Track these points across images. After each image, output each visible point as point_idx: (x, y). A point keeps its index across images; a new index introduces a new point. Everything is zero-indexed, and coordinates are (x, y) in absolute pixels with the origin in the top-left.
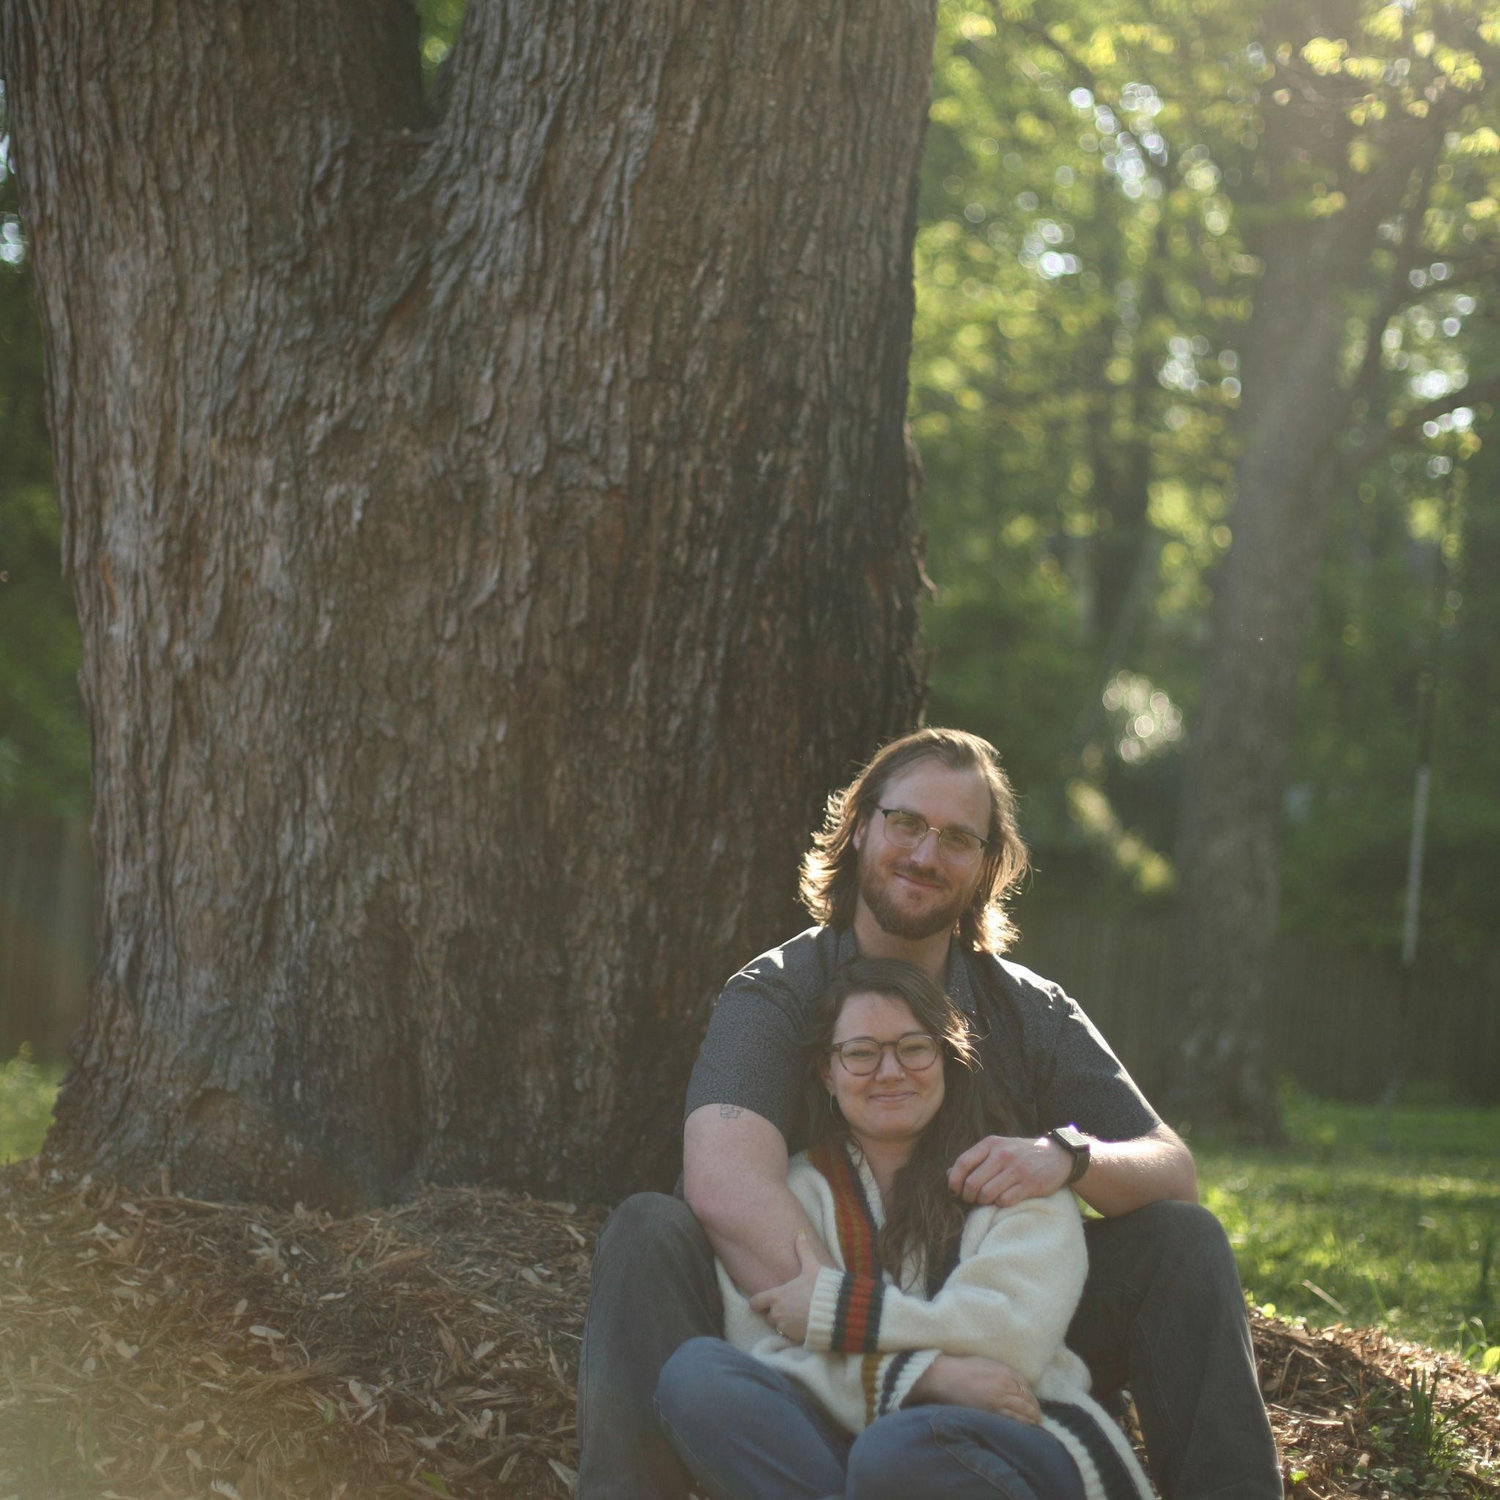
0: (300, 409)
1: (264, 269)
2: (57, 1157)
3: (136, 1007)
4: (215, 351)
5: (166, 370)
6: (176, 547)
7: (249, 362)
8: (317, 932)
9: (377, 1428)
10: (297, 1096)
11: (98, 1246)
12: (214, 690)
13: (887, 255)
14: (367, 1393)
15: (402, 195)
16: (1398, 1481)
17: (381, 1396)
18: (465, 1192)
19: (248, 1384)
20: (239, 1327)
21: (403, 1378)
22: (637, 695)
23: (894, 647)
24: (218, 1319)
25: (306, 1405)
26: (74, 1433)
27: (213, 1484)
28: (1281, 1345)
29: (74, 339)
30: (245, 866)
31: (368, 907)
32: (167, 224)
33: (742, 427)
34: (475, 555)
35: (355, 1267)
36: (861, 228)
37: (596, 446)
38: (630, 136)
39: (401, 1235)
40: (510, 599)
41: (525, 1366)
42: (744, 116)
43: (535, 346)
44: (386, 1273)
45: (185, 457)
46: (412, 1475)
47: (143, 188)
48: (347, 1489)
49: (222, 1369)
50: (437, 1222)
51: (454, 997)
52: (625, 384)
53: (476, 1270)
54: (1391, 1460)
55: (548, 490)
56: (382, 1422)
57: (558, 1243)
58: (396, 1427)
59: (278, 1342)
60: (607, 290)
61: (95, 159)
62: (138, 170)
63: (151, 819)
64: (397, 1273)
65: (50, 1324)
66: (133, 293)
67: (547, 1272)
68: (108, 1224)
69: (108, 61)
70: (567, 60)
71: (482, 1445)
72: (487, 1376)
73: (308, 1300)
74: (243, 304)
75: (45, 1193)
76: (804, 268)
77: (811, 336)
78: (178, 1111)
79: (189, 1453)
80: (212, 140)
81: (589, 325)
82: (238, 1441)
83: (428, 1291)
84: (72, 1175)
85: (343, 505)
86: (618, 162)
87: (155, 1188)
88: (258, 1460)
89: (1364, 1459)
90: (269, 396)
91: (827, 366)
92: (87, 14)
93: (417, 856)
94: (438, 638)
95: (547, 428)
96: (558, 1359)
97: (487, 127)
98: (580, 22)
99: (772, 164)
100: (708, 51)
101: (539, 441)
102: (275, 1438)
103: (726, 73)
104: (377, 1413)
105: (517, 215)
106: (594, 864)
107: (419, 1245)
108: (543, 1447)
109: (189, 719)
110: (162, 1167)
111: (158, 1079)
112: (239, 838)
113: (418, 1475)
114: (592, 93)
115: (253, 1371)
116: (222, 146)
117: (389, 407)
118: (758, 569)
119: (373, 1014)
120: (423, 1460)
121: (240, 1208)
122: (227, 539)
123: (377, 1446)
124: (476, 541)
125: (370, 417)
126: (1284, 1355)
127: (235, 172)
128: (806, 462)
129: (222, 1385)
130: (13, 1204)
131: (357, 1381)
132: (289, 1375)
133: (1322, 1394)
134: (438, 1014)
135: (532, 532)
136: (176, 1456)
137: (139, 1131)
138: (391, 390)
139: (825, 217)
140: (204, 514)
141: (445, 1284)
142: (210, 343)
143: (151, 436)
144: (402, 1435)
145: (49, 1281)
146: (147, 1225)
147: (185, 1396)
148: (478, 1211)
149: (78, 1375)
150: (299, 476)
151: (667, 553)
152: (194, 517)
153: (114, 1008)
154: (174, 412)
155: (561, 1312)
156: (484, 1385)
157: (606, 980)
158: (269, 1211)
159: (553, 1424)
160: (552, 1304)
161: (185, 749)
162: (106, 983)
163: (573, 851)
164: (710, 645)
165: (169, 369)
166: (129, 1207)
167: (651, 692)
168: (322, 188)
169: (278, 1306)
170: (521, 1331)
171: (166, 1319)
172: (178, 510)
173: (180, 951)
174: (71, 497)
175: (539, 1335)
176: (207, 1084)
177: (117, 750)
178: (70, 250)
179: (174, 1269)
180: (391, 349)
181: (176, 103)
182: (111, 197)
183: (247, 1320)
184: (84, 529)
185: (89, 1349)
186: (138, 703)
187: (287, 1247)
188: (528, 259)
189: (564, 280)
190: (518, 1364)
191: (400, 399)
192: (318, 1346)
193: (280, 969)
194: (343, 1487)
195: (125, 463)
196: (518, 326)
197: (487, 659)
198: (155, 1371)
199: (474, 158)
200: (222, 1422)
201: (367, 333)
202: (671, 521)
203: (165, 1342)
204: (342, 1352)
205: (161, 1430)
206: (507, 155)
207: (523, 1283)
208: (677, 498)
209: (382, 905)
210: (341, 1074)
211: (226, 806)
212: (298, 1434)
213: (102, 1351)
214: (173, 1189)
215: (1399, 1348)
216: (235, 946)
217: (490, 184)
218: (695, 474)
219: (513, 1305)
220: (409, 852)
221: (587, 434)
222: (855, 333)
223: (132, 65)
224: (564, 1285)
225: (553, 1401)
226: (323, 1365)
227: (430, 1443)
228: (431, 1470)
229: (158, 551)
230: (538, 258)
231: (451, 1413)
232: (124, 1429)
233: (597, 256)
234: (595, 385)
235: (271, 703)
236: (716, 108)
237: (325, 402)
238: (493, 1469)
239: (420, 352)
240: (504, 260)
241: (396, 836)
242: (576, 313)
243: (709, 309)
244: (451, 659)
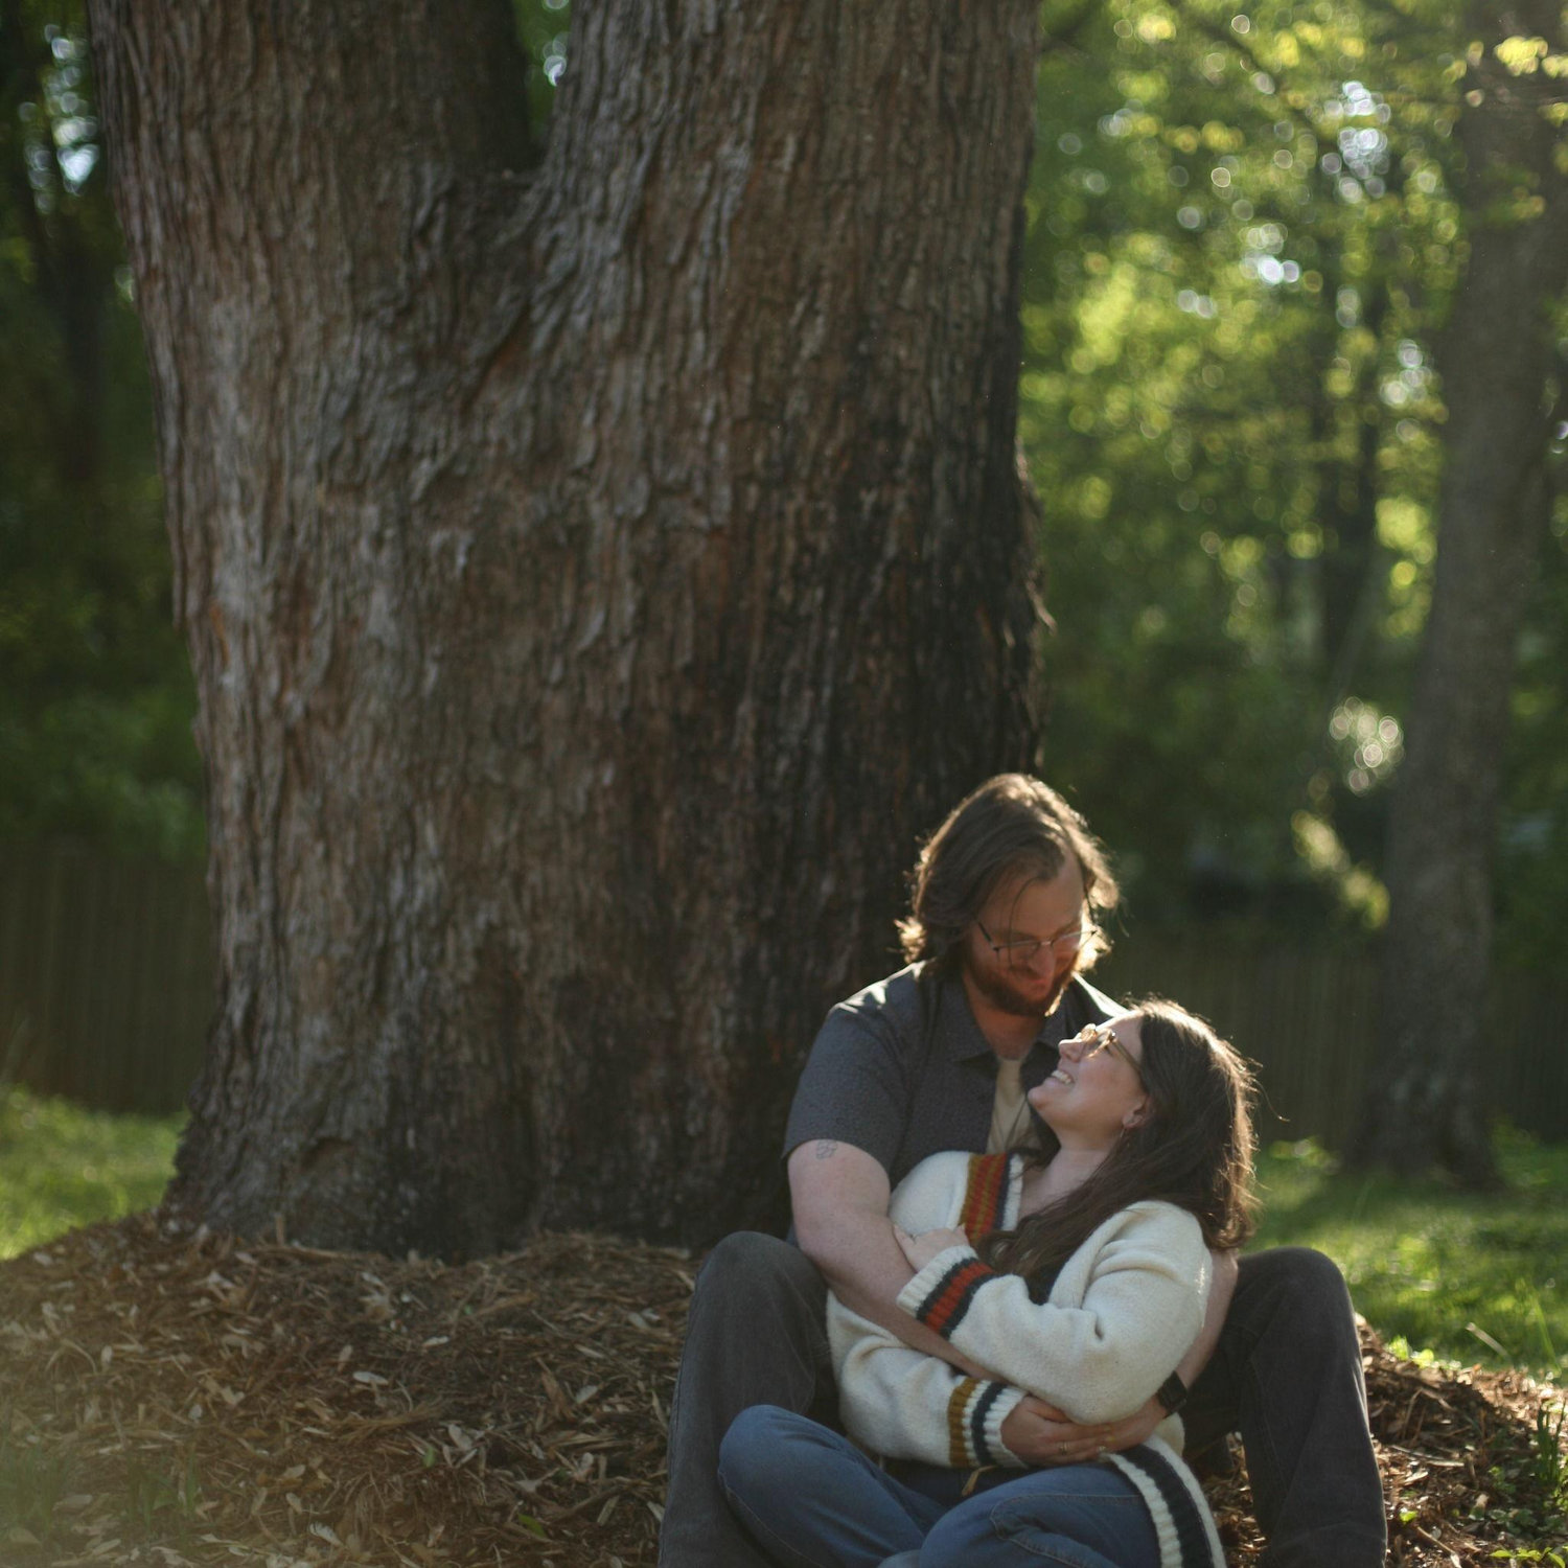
0: (404, 456)
1: (368, 315)
2: (175, 1208)
3: (252, 1056)
4: (320, 398)
5: (272, 420)
6: (285, 596)
7: (354, 409)
8: (429, 978)
9: (476, 1472)
10: (411, 1144)
11: (212, 1296)
12: (324, 738)
13: (991, 287)
14: (467, 1438)
15: (502, 239)
16: (1516, 1522)
17: (481, 1440)
18: (578, 1237)
19: (349, 1429)
20: (343, 1373)
21: (504, 1423)
22: (744, 738)
23: (1006, 683)
24: (324, 1365)
25: (406, 1449)
26: (177, 1478)
27: (312, 1527)
28: (1406, 1386)
29: (182, 390)
30: (357, 913)
31: (479, 953)
32: (270, 271)
33: (845, 465)
34: (579, 599)
35: (463, 1313)
36: (962, 261)
37: (699, 488)
38: (727, 174)
39: (511, 1281)
40: (615, 642)
41: (627, 1410)
42: (841, 152)
43: (636, 388)
44: (492, 1319)
45: (292, 506)
46: (510, 1518)
47: (246, 239)
48: (444, 1532)
49: (326, 1415)
50: (547, 1268)
51: (566, 1042)
52: (726, 424)
53: (583, 1315)
54: (1510, 1501)
55: (651, 532)
56: (482, 1466)
57: (668, 1287)
58: (497, 1471)
59: (382, 1387)
60: (707, 329)
61: (198, 208)
62: (241, 220)
63: (264, 868)
64: (503, 1319)
65: (160, 1373)
66: (238, 341)
67: (656, 1318)
68: (223, 1275)
69: (210, 110)
70: (663, 100)
71: (583, 1488)
72: (589, 1420)
73: (413, 1346)
74: (347, 351)
75: (162, 1243)
76: (905, 303)
77: (913, 372)
78: (293, 1160)
79: (290, 1497)
80: (314, 187)
81: (690, 364)
82: (337, 1485)
83: (532, 1336)
84: (190, 1225)
85: (447, 551)
86: (715, 200)
87: (271, 1238)
88: (357, 1504)
89: (1482, 1500)
90: (373, 443)
91: (931, 402)
92: (187, 66)
93: (527, 902)
94: (543, 683)
95: (649, 470)
96: (661, 1403)
97: (586, 169)
98: (675, 61)
99: (871, 200)
100: (802, 88)
101: (642, 485)
102: (373, 1482)
103: (821, 109)
104: (476, 1457)
105: (616, 257)
106: (704, 907)
107: (528, 1291)
108: (644, 1490)
109: (300, 768)
110: (279, 1217)
111: (274, 1129)
112: (351, 886)
113: (516, 1518)
114: (687, 132)
115: (354, 1415)
116: (323, 193)
117: (491, 452)
118: (864, 608)
119: (485, 1059)
120: (520, 1503)
121: (353, 1257)
122: (334, 587)
123: (474, 1488)
124: (581, 585)
125: (473, 463)
126: (1408, 1397)
127: (338, 218)
128: (910, 500)
129: (326, 1430)
130: (130, 1254)
131: (458, 1425)
132: (392, 1420)
133: (1447, 1435)
134: (550, 1061)
135: (636, 575)
136: (277, 1500)
137: (256, 1180)
138: (494, 434)
139: (926, 251)
140: (311, 563)
141: (551, 1329)
142: (315, 390)
143: (259, 485)
144: (502, 1479)
145: (161, 1330)
146: (261, 1274)
147: (288, 1441)
148: (590, 1257)
149: (185, 1422)
150: (404, 522)
151: (772, 593)
152: (302, 567)
153: (231, 1058)
154: (280, 461)
155: (665, 1357)
156: (587, 1429)
157: (717, 1024)
158: (380, 1257)
159: (654, 1468)
160: (656, 1347)
161: (296, 799)
162: (223, 1034)
163: (683, 894)
164: (816, 685)
165: (275, 419)
166: (245, 1257)
167: (759, 733)
168: (423, 234)
169: (383, 1352)
170: (624, 1376)
171: (272, 1366)
172: (286, 558)
173: (295, 1001)
174: (182, 548)
175: (642, 1380)
176: (323, 1133)
177: (231, 800)
178: (176, 300)
179: (283, 1317)
180: (493, 394)
181: (278, 148)
182: (215, 246)
183: (351, 1367)
184: (195, 580)
185: (196, 1396)
186: (250, 752)
187: (398, 1294)
188: (628, 299)
189: (664, 321)
190: (621, 1409)
191: (502, 444)
192: (421, 1392)
193: (393, 1018)
194: (441, 1529)
195: (234, 513)
196: (619, 369)
197: (594, 703)
198: (260, 1417)
199: (573, 199)
200: (322, 1467)
201: (469, 379)
202: (775, 561)
203: (271, 1389)
204: (445, 1396)
205: (261, 1475)
206: (606, 196)
207: (629, 1328)
208: (780, 538)
209: (492, 950)
210: (454, 1121)
211: (337, 854)
212: (396, 1478)
213: (208, 1398)
214: (289, 1237)
215: (1541, 1391)
216: (349, 995)
217: (590, 226)
218: (798, 514)
219: (618, 1349)
220: (518, 897)
221: (690, 476)
222: (960, 367)
223: (234, 114)
224: (672, 1330)
225: (654, 1444)
226: (426, 1410)
227: (529, 1486)
228: (529, 1513)
229: (267, 601)
230: (637, 299)
231: (552, 1457)
232: (226, 1474)
233: (696, 296)
234: (696, 425)
235: (381, 751)
236: (812, 143)
237: (428, 447)
238: (592, 1512)
239: (522, 396)
240: (604, 301)
241: (505, 882)
242: (676, 354)
243: (809, 347)
244: (557, 704)
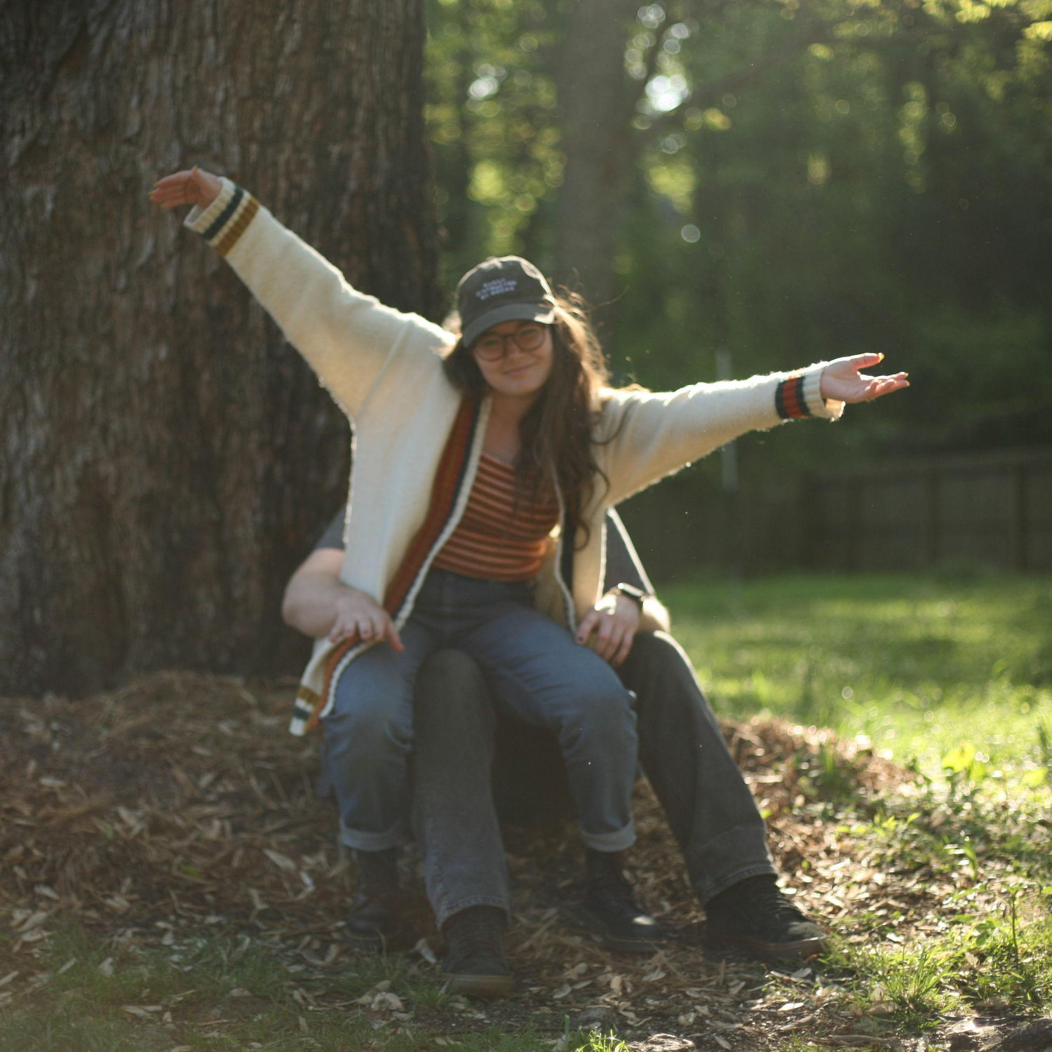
8: (44, 503)
9: (144, 840)
10: (38, 620)
14: (132, 816)
17: (142, 817)
19: (47, 818)
20: (33, 780)
21: (154, 805)
22: (257, 321)
24: (17, 776)
25: (91, 829)
27: (36, 888)
31: (79, 483)
33: (318, 127)
34: (135, 229)
37: (216, 147)
39: (129, 709)
40: (162, 258)
41: (235, 789)
43: (167, 79)
46: (175, 869)
48: (132, 883)
49: (26, 810)
51: (145, 541)
52: (233, 102)
54: (818, 799)
56: (146, 836)
58: (156, 838)
59: (62, 788)
60: (217, 36)
64: (135, 734)
67: (236, 725)
71: (217, 845)
72: (211, 797)
73: (78, 758)
76: (353, 13)
77: (360, 61)
79: (17, 869)
81: (205, 61)
82: (49, 857)
83: (160, 744)
85: (38, 200)
88: (67, 869)
89: (800, 801)
91: (373, 81)
93: (111, 443)
94: (113, 290)
95: (180, 136)
96: (258, 782)
101: (176, 148)
102: (76, 852)
104: (142, 829)
106: (235, 440)
107: (143, 715)
108: (259, 841)
113: (179, 868)
115: (48, 809)
117: (66, 129)
118: (335, 226)
119: (87, 557)
120: (180, 858)
123: (146, 850)
124: (135, 219)
125: (52, 137)
128: (363, 150)
129: (29, 821)
131: (125, 809)
132: (75, 810)
133: (762, 762)
134: (134, 554)
136: (8, 872)
138: (66, 116)
141: (169, 738)
144: (161, 843)
150: (3, 182)
156: (210, 804)
157: (249, 520)
158: (30, 700)
160: (245, 746)
163: (220, 432)
169: (57, 763)
170: (228, 766)
175: (241, 767)
180: (63, 88)
183: (37, 776)
187: (48, 724)
188: (158, 17)
189: (185, 31)
190: (231, 788)
191: (73, 122)
192: (90, 788)
193: (17, 532)
194: (128, 881)
196: (154, 66)
197: (150, 303)
200: (35, 846)
201: (45, 78)
202: (272, 196)
204: (108, 791)
207: (221, 734)
208: (275, 180)
209: (89, 480)
210: (68, 602)
212: (91, 849)
218: (287, 163)
219: (220, 748)
220: (105, 441)
221: (209, 139)
222: (388, 57)
226: (98, 800)
228: (187, 864)
230: (164, 16)
231: (191, 825)
233: (208, 12)
234: (212, 104)
237: (18, 127)
238: (228, 860)
239: (85, 87)
240: (139, 19)
241: (95, 432)
242: (195, 54)
243: (289, 47)
244: (124, 304)
